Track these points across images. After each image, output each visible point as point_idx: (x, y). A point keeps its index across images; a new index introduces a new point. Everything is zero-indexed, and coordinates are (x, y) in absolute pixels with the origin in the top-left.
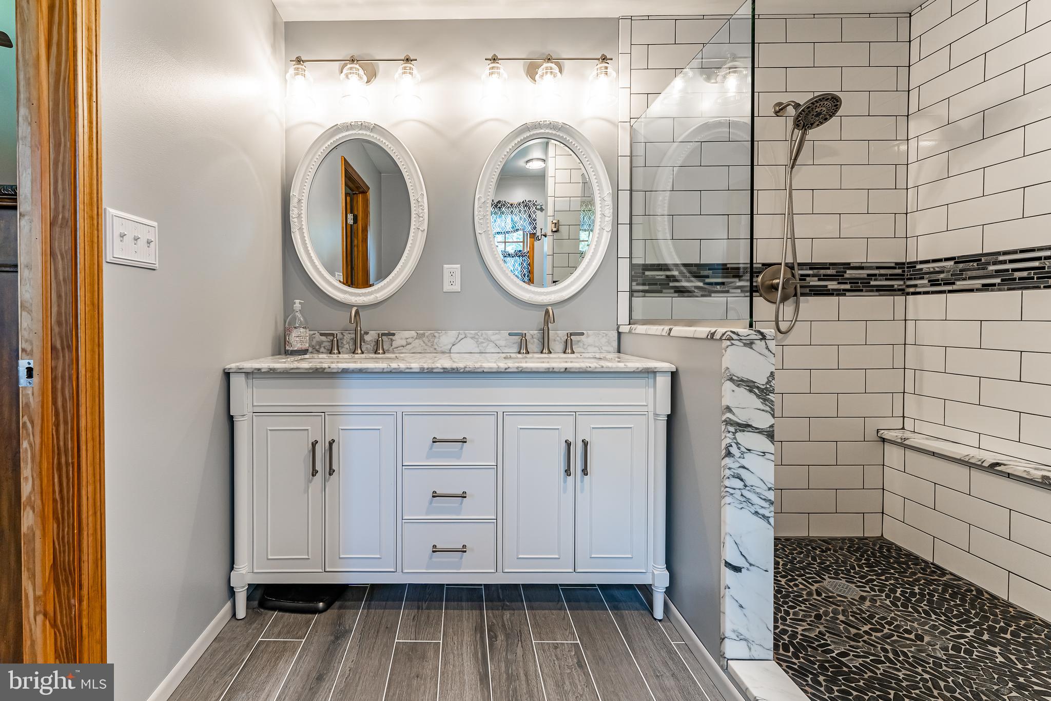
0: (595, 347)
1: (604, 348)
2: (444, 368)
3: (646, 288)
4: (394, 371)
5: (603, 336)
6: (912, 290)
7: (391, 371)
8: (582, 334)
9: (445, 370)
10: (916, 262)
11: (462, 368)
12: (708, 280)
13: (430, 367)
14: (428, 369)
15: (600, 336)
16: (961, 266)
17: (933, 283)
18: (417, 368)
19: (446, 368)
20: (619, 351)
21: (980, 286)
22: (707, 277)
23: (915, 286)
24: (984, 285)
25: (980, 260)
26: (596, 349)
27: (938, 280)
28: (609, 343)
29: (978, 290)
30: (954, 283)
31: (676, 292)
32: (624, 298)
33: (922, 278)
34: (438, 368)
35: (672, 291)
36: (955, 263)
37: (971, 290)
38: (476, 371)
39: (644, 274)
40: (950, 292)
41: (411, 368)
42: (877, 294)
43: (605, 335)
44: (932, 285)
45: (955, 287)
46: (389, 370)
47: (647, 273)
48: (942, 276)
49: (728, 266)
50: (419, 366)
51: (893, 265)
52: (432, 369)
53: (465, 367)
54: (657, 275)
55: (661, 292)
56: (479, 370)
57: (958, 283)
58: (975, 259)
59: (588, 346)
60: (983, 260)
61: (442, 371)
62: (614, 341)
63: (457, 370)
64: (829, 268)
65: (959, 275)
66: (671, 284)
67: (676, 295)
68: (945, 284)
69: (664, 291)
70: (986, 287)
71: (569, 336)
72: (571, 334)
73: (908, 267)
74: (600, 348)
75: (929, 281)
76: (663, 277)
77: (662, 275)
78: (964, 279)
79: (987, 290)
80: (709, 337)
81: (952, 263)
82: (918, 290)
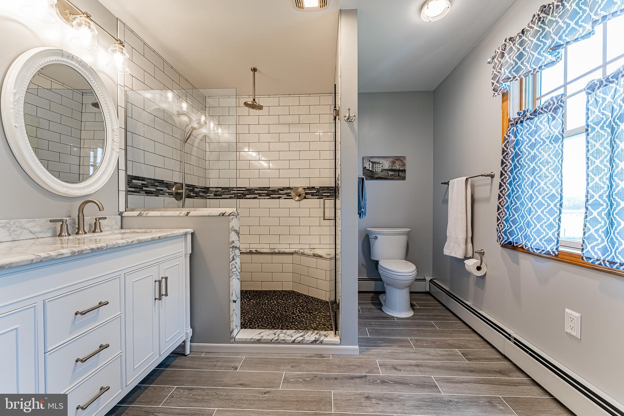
0: (109, 226)
1: (114, 227)
2: (92, 249)
3: (133, 189)
4: (45, 260)
5: (113, 219)
6: (208, 197)
7: (41, 261)
8: (105, 218)
9: (93, 250)
10: (209, 187)
11: (105, 247)
12: (158, 188)
13: (80, 250)
14: (78, 252)
15: (112, 219)
16: (224, 190)
17: (215, 195)
18: (69, 253)
19: (93, 249)
20: (121, 228)
21: (229, 197)
22: (157, 186)
23: (209, 196)
24: (230, 197)
25: (229, 189)
26: (110, 228)
27: (217, 194)
28: (116, 223)
29: (229, 198)
30: (221, 196)
31: (146, 193)
32: (122, 195)
33: (211, 193)
34: (86, 249)
35: (144, 192)
36: (222, 189)
37: (227, 198)
38: (114, 247)
39: (132, 181)
40: (221, 198)
41: (63, 254)
42: (200, 198)
43: (114, 218)
44: (215, 196)
45: (222, 197)
46: (39, 260)
47: (134, 181)
48: (218, 193)
49: (164, 182)
50: (69, 251)
51: (203, 187)
52: (82, 251)
53: (107, 245)
54: (138, 183)
55: (139, 192)
56: (116, 246)
57: (223, 196)
58: (227, 188)
59: (105, 226)
60: (230, 189)
61: (90, 251)
62: (120, 222)
63: (102, 249)
64: (190, 187)
65: (223, 193)
66: (144, 189)
67: (146, 195)
68: (219, 196)
69: (141, 192)
70: (231, 198)
71: (98, 219)
72: (100, 219)
73: (207, 189)
74: (112, 227)
75: (214, 195)
76: (141, 184)
77: (140, 183)
78: (225, 195)
79: (231, 199)
80: (221, 215)
81: (221, 189)
82: (210, 197)
